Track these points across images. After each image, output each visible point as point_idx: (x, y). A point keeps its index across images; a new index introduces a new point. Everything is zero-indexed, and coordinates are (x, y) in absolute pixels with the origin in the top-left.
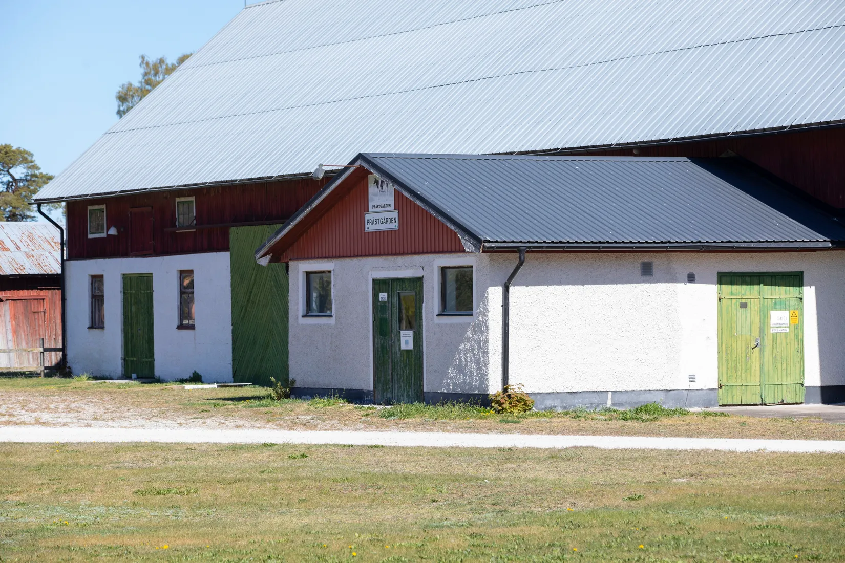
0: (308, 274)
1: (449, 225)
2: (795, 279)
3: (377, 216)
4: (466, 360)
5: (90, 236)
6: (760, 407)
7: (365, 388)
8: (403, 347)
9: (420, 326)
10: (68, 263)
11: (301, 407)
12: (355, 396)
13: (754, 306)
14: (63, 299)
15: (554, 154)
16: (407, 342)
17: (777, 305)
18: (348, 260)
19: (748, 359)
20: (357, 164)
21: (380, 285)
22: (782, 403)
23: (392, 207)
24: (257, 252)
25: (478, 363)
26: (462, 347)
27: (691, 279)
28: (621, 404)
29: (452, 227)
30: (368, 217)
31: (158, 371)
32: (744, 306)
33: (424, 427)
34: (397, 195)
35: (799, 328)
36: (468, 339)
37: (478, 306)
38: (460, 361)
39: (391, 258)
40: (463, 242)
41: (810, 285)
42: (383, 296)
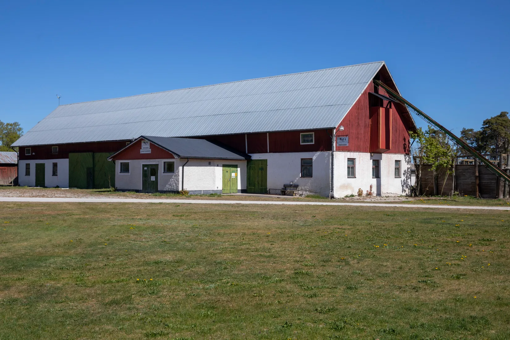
0: (121, 163)
1: (170, 152)
2: (236, 166)
3: (143, 150)
4: (172, 183)
5: (26, 155)
6: (229, 194)
7: (140, 189)
8: (152, 180)
9: (158, 175)
10: (19, 161)
11: (118, 193)
12: (137, 191)
13: (229, 172)
14: (18, 169)
15: (181, 138)
16: (153, 179)
17: (233, 172)
18: (135, 160)
19: (228, 183)
20: (141, 138)
21: (144, 166)
22: (234, 193)
23: (149, 148)
24: (108, 158)
25: (176, 184)
26: (171, 180)
27: (218, 166)
28: (204, 193)
29: (171, 153)
30: (141, 150)
31: (46, 185)
32: (227, 172)
33: (167, 198)
34: (151, 144)
35: (237, 177)
36: (173, 178)
37: (176, 171)
38: (170, 183)
39: (148, 160)
40: (174, 156)
41: (239, 168)
42: (146, 168)
